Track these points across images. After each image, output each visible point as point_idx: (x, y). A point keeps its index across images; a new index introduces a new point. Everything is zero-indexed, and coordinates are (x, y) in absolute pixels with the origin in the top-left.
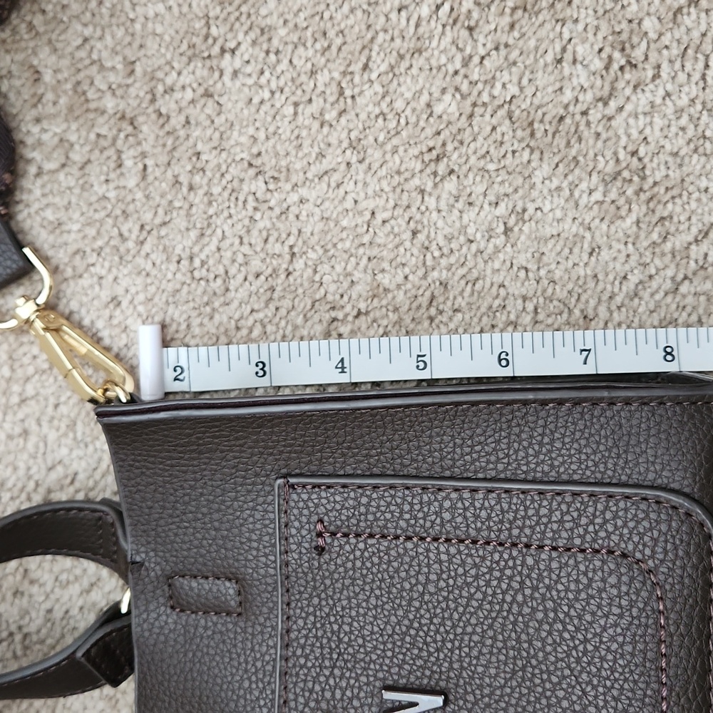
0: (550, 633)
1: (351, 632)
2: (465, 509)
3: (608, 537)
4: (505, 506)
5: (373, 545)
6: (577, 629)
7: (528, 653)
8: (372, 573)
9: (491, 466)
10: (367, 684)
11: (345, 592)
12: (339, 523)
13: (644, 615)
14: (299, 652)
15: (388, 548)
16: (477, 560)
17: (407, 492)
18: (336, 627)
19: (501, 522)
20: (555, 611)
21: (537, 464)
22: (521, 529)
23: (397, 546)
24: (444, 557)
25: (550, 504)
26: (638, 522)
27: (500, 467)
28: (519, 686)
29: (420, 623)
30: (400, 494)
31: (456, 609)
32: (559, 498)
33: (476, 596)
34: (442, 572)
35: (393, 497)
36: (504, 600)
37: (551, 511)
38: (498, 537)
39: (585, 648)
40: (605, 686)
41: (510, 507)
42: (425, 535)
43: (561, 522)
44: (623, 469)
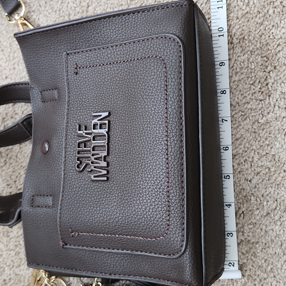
0: (136, 86)
1: (85, 98)
2: (114, 52)
3: (152, 52)
4: (124, 49)
5: (90, 69)
6: (143, 82)
7: (131, 94)
8: (91, 78)
9: (121, 37)
10: (89, 113)
11: (84, 86)
12: (81, 64)
13: (161, 73)
14: (72, 106)
15: (95, 69)
16: (118, 68)
17: (99, 50)
18: (81, 97)
19: (124, 54)
20: (137, 78)
21: (133, 34)
22: (129, 55)
23: (97, 68)
24: (109, 69)
25: (136, 45)
26: (160, 45)
27: (124, 37)
28: (128, 105)
29: (103, 92)
30: (97, 51)
31: (112, 85)
32: (139, 43)
33: (118, 80)
34: (109, 74)
35: (95, 53)
36: (125, 79)
37: (137, 47)
38: (123, 59)
39: (145, 87)
40: (150, 98)
41: (126, 49)
42: (104, 63)
43: (139, 50)
44: (156, 30)
